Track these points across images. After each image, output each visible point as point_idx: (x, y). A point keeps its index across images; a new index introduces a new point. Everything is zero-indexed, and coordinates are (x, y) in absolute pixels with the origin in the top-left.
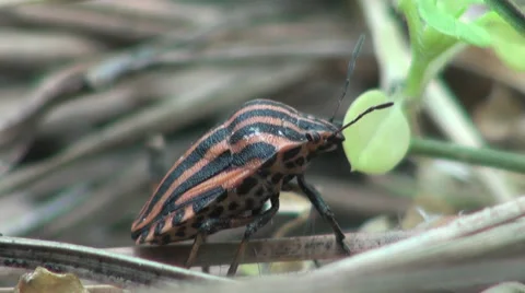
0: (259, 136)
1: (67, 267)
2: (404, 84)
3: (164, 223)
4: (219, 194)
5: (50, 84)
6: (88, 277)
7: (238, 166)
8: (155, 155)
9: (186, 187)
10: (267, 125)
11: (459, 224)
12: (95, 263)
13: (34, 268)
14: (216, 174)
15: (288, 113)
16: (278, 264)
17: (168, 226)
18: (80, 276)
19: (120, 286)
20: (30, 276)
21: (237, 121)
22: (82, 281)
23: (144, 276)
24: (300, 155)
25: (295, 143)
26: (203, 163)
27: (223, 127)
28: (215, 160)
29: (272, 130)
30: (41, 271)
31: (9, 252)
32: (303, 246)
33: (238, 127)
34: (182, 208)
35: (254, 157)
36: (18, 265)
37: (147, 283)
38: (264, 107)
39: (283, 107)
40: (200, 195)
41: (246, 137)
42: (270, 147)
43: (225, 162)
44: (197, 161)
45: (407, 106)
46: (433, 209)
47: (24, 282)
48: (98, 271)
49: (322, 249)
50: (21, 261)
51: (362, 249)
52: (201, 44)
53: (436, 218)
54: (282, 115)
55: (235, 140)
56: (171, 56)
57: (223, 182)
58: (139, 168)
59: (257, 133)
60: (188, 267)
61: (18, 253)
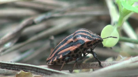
0: (81, 38)
1: (29, 70)
2: (117, 23)
3: (54, 59)
4: (69, 52)
5: (24, 22)
6: (34, 73)
7: (75, 45)
8: (52, 41)
9: (61, 50)
10: (83, 35)
11: (131, 60)
12: (36, 70)
13: (20, 71)
14: (69, 47)
15: (89, 32)
16: (84, 70)
17: (55, 60)
18: (32, 73)
19: (42, 76)
20: (19, 73)
21: (75, 33)
22: (32, 74)
23: (49, 73)
24: (91, 43)
25: (90, 40)
26: (66, 44)
27: (72, 35)
28: (69, 43)
29: (85, 36)
30: (22, 71)
31: (13, 66)
32: (90, 65)
33: (76, 35)
34: (59, 55)
35: (79, 43)
36: (16, 70)
37: (49, 75)
38: (83, 30)
39: (88, 31)
40: (64, 52)
41: (77, 38)
42: (83, 41)
43: (71, 44)
44: (64, 43)
45: (118, 29)
46: (124, 55)
47: (17, 74)
48: (37, 71)
49: (95, 66)
50: (16, 69)
51: (106, 66)
52: (64, 12)
53: (125, 58)
54: (87, 33)
55: (75, 38)
56: (56, 15)
57: (70, 49)
58: (47, 44)
59: (80, 37)
60: (61, 71)
61: (16, 67)
